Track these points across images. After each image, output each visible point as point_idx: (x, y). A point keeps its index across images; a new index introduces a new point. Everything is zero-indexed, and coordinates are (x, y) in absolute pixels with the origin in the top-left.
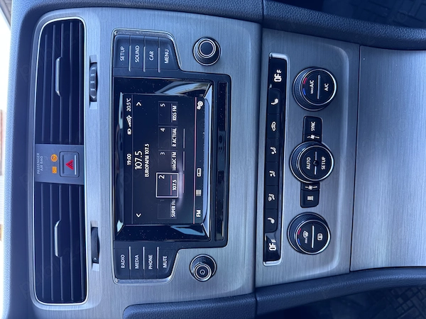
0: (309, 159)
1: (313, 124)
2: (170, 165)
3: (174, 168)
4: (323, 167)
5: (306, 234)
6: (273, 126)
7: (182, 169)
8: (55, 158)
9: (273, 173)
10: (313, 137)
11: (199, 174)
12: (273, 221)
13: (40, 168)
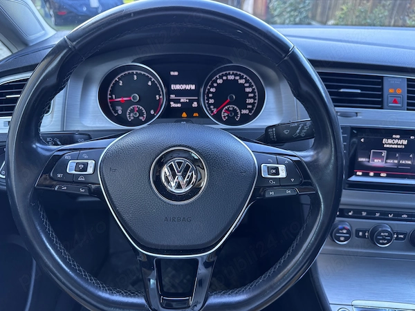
0: (387, 234)
1: (402, 236)
2: (390, 159)
3: (388, 161)
4: (381, 241)
5: (345, 231)
6: (405, 216)
7: (387, 165)
8: (399, 91)
9: (377, 215)
10: (395, 236)
11: (382, 175)
12: (350, 214)
13: (392, 81)
